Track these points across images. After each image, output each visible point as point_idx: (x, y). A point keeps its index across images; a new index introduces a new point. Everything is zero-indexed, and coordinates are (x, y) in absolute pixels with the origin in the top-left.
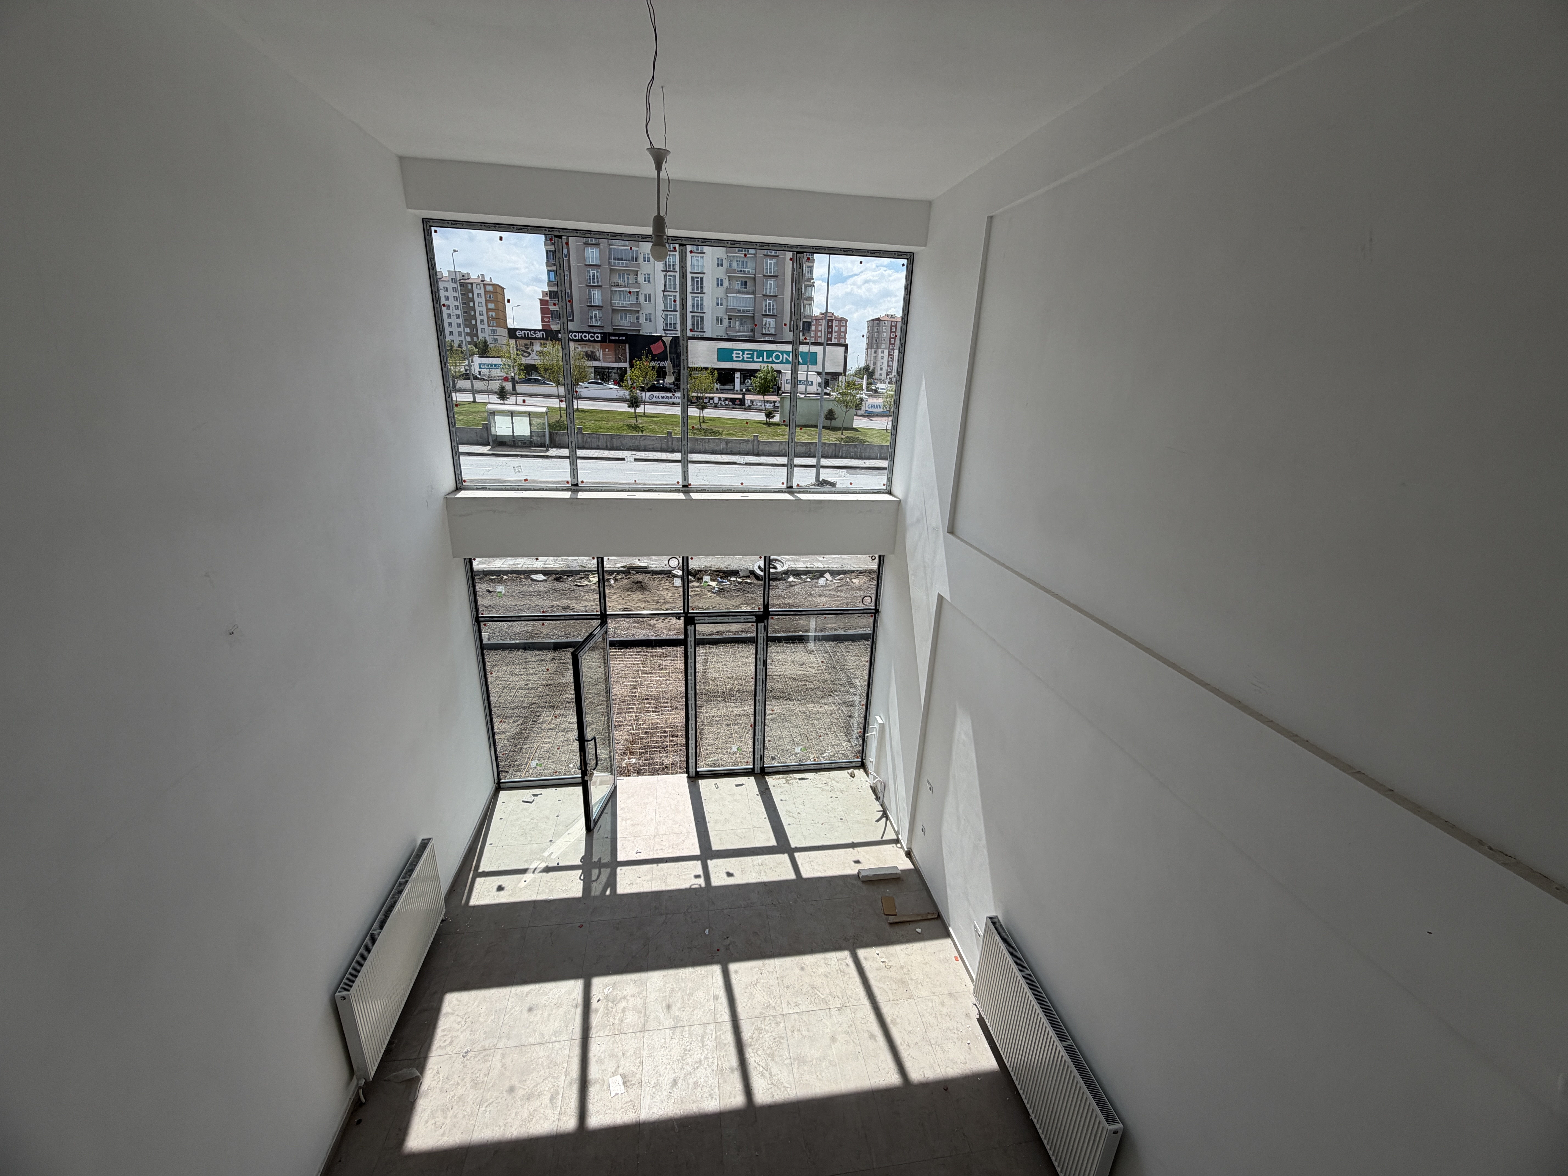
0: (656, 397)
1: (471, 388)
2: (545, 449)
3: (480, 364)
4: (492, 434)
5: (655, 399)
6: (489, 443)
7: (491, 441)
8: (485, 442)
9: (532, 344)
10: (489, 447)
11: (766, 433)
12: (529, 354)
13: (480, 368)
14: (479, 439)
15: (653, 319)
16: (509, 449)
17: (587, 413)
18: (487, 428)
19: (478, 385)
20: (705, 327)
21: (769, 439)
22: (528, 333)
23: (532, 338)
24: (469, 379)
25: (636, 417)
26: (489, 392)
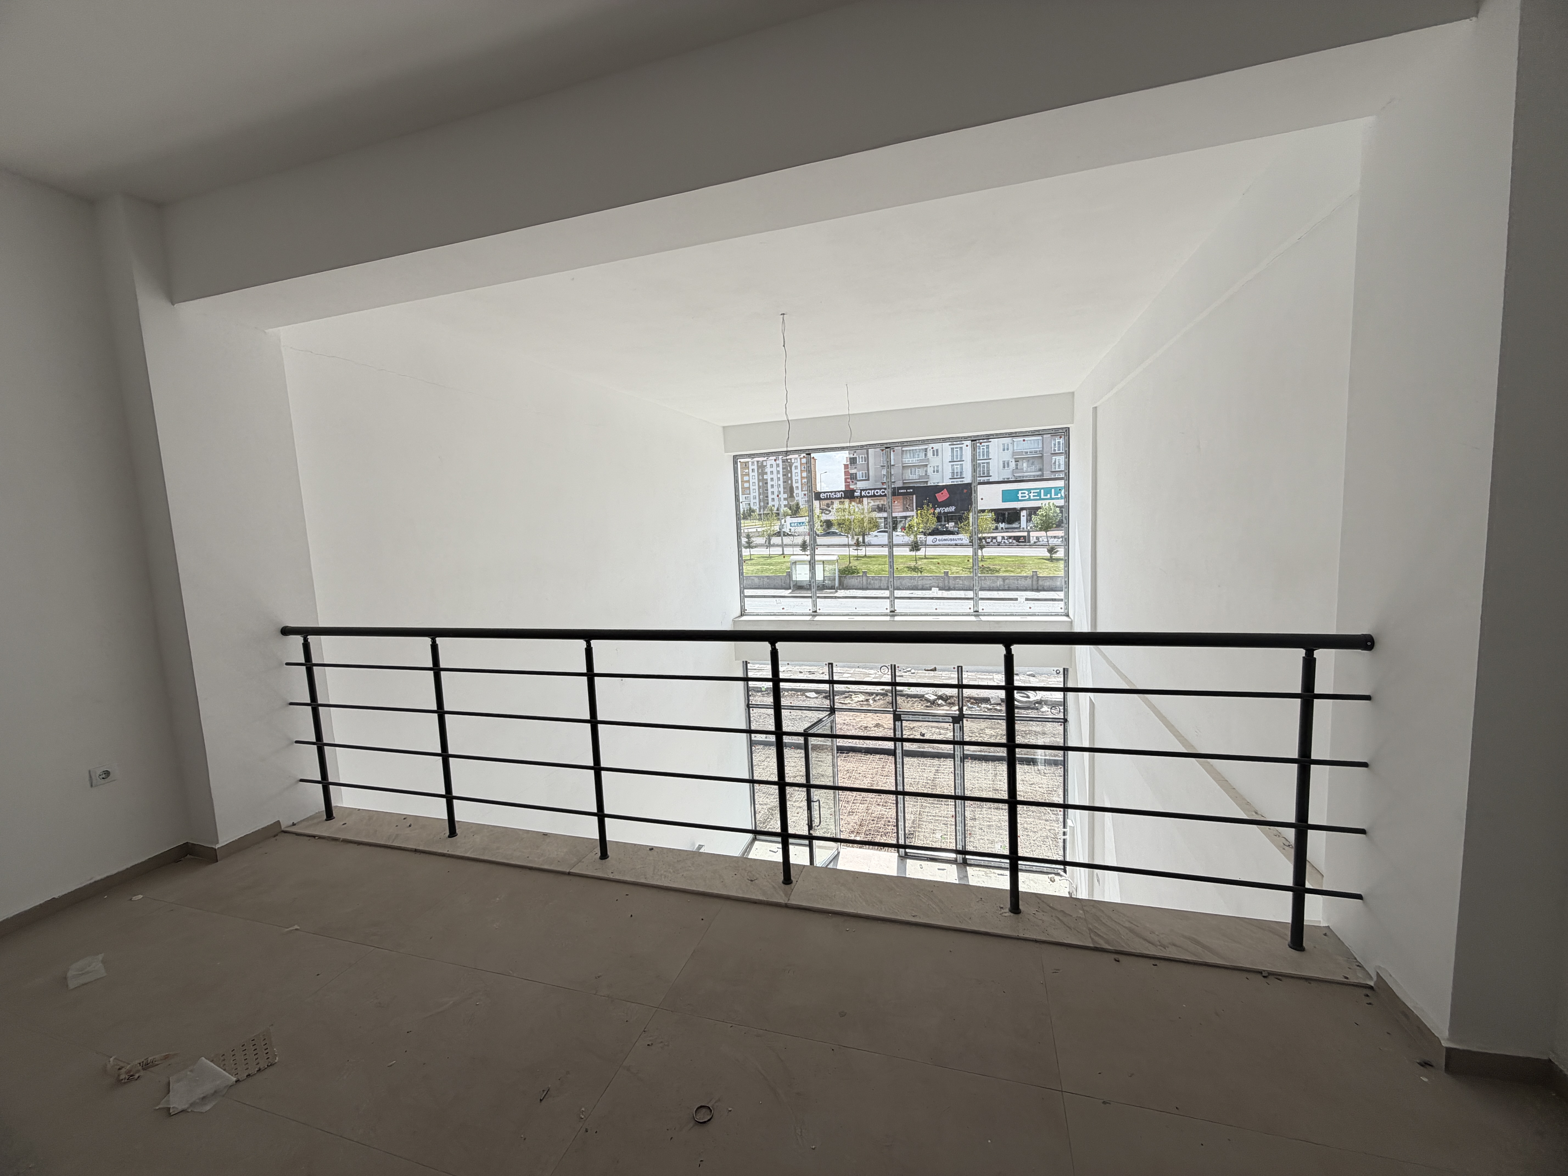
0: (939, 540)
1: (781, 544)
2: (834, 591)
3: (791, 524)
4: (793, 579)
5: (938, 542)
6: (790, 587)
7: (792, 586)
8: (787, 587)
9: (833, 503)
10: (790, 591)
11: (1047, 569)
12: (830, 511)
13: (791, 526)
14: (783, 584)
15: (940, 470)
16: (805, 592)
17: (873, 559)
18: (789, 575)
19: (787, 540)
20: (990, 471)
21: (1050, 573)
22: (830, 495)
23: (833, 499)
24: (780, 536)
25: (916, 560)
26: (793, 546)
